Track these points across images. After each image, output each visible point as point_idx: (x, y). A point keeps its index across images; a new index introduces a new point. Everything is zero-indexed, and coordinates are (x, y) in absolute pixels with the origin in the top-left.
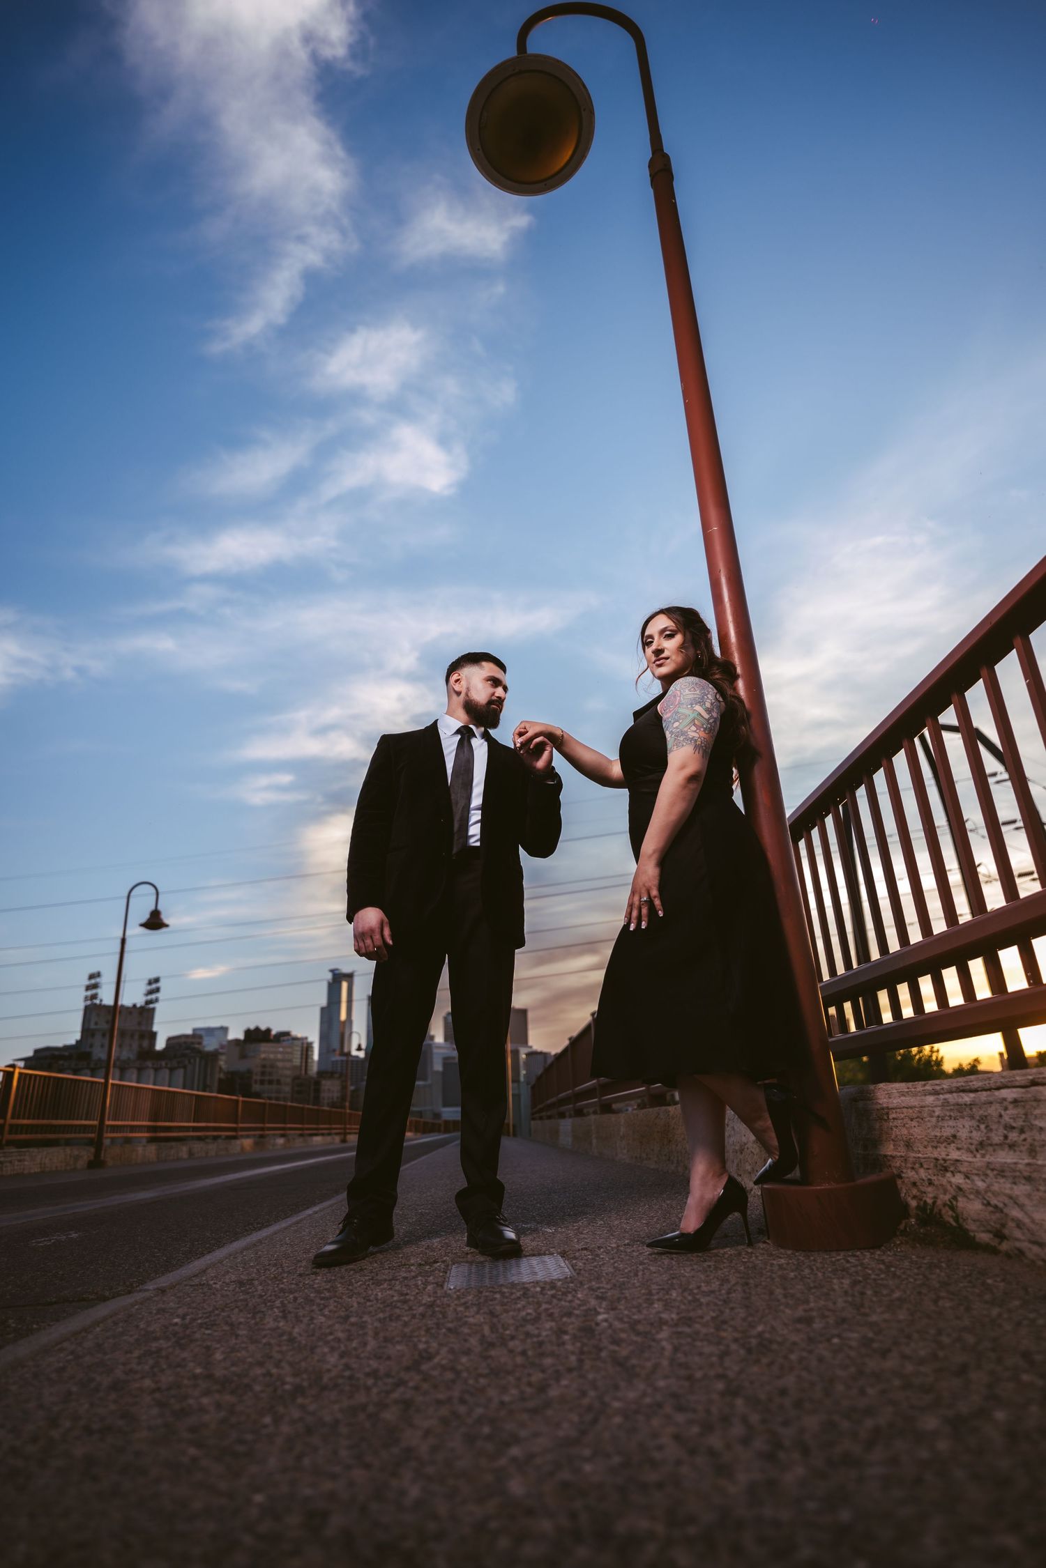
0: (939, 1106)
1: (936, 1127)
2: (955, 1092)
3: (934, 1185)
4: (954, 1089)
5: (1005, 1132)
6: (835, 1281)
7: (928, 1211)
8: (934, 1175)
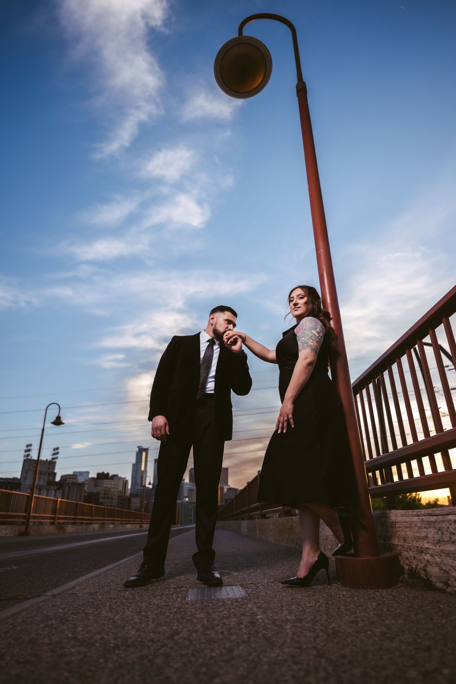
0: (419, 522)
1: (417, 532)
2: (427, 516)
3: (416, 559)
4: (427, 514)
5: (450, 535)
6: (369, 603)
7: (414, 571)
8: (417, 555)
